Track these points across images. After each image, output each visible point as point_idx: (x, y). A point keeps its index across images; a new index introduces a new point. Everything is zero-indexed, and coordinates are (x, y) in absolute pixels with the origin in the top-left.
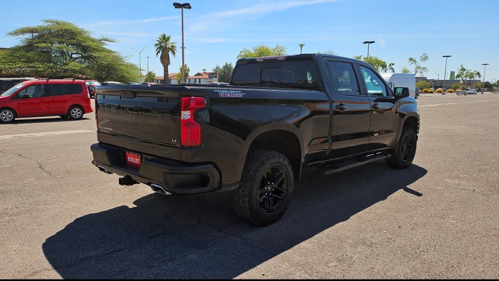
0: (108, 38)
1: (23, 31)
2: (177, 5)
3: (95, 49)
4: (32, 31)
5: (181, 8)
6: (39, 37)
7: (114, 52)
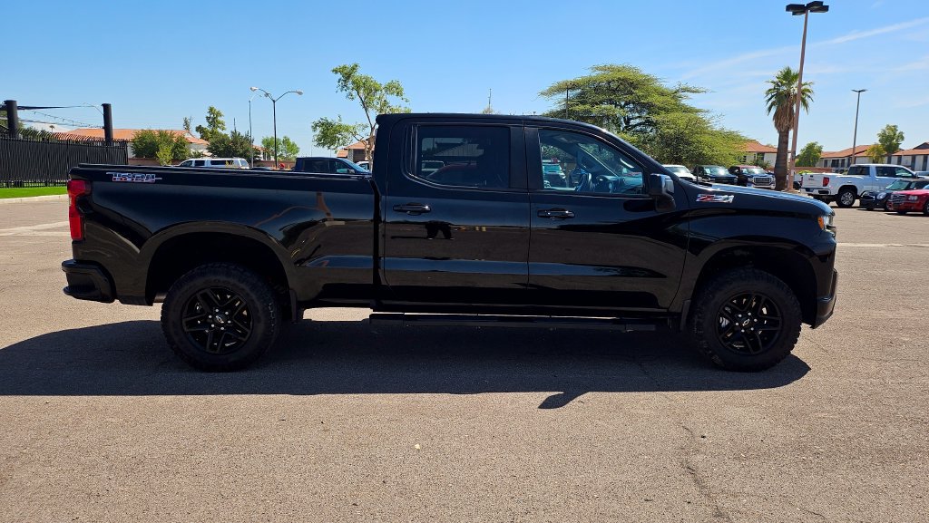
0: (690, 86)
1: (559, 89)
2: (796, 9)
3: (660, 109)
4: (573, 86)
5: (804, 12)
6: (582, 95)
7: (697, 111)
